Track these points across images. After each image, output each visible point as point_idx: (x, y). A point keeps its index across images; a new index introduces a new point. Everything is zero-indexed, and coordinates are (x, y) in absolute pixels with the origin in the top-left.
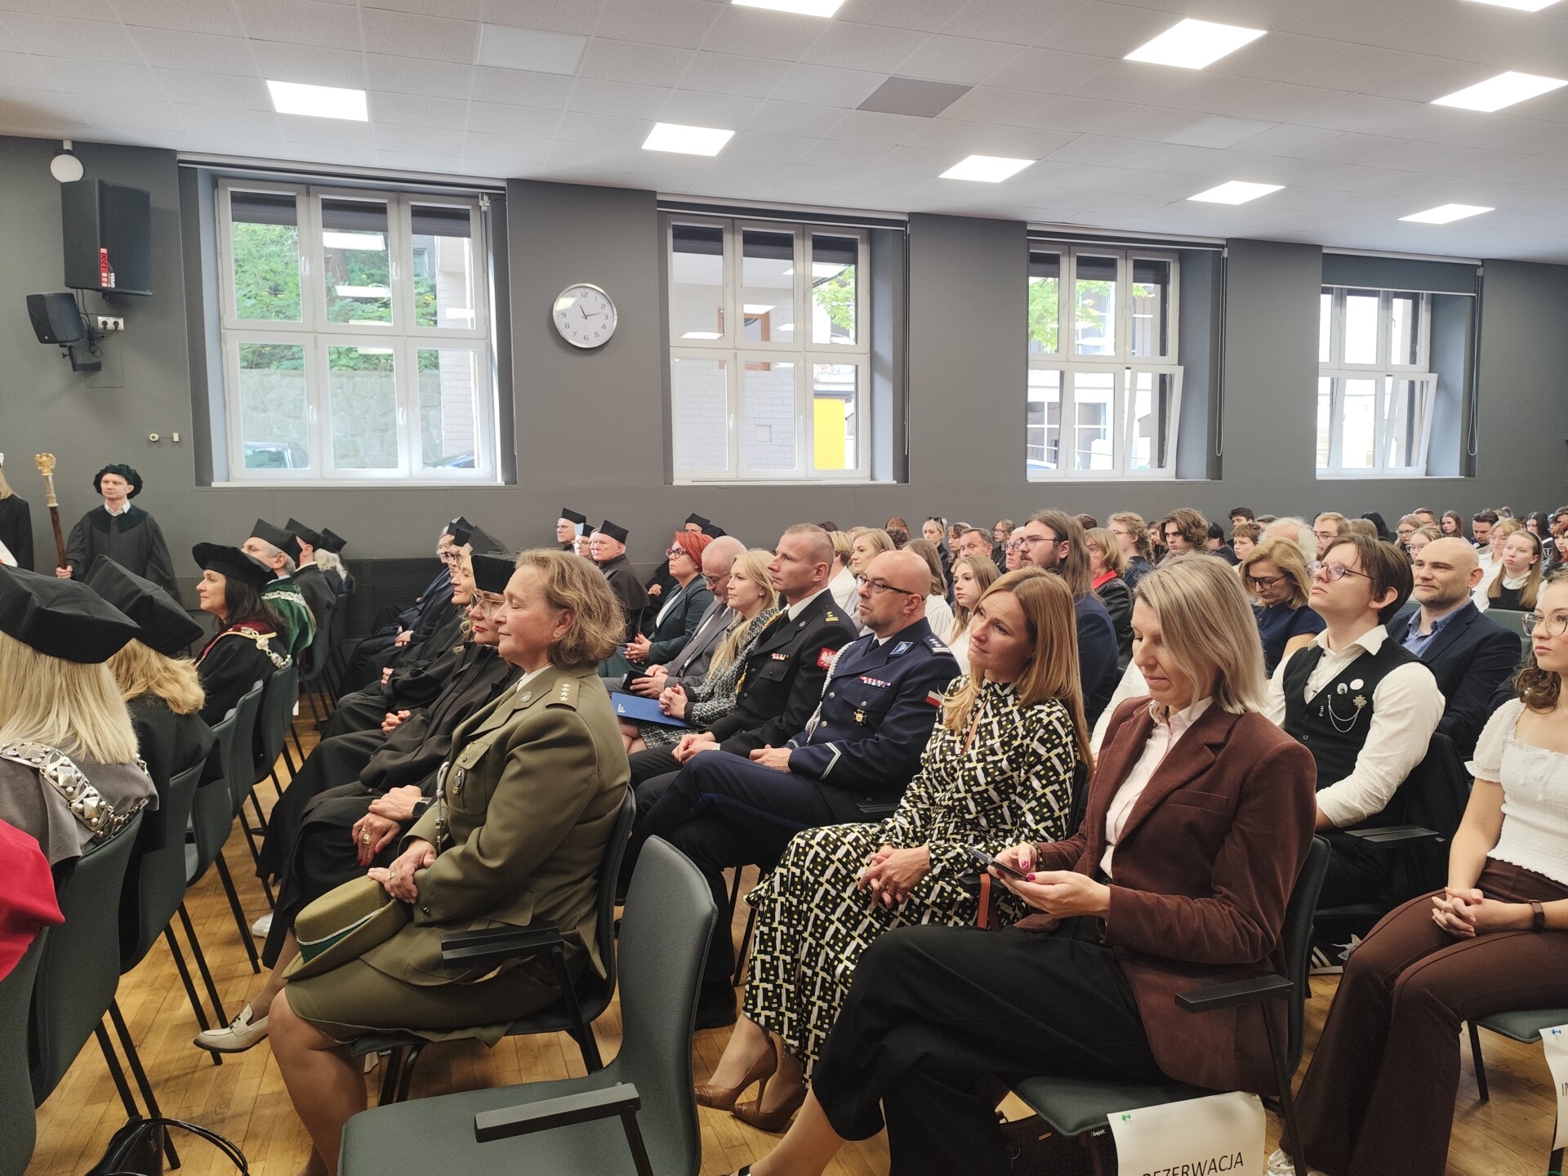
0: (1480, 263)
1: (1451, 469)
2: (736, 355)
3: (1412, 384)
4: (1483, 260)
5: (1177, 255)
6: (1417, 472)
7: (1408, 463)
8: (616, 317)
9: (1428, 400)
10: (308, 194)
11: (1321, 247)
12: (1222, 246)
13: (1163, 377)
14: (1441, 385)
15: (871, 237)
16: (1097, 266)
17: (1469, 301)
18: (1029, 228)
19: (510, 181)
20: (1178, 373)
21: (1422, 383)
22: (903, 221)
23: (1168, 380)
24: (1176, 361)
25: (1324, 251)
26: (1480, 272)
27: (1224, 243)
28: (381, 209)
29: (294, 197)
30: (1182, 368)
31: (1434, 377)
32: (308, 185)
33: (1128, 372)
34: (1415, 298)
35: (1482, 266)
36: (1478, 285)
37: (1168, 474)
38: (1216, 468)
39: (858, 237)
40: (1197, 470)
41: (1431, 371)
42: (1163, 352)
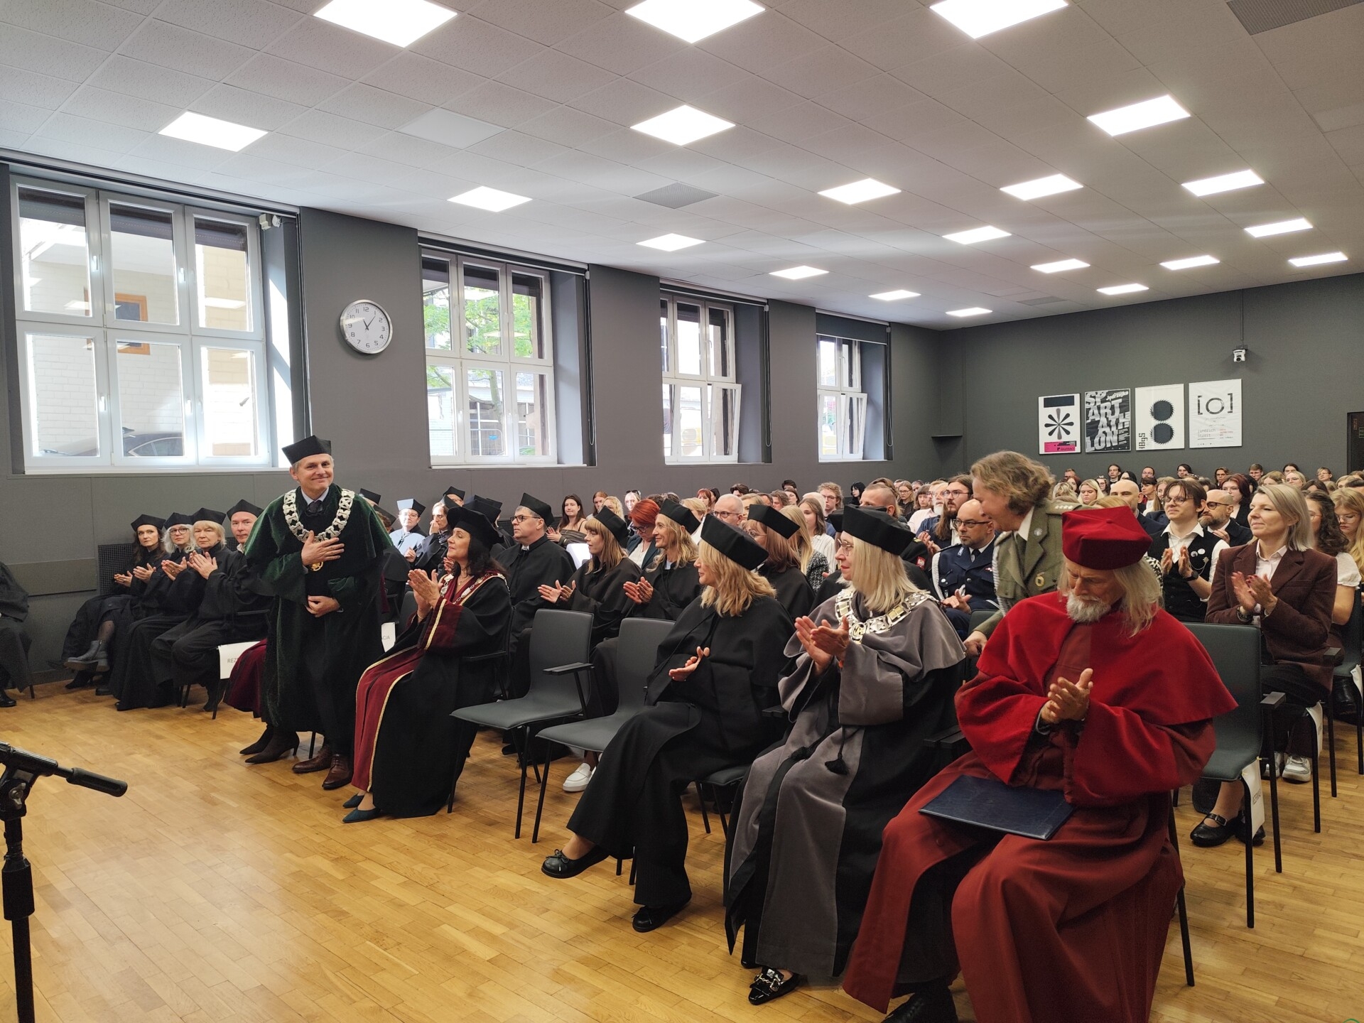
0: (888, 324)
1: (879, 456)
2: (461, 363)
3: (851, 399)
4: (889, 323)
5: (732, 307)
6: (857, 457)
7: (851, 452)
8: (391, 331)
9: (862, 413)
10: (98, 197)
11: (814, 308)
12: (764, 304)
13: (725, 391)
14: (870, 401)
15: (552, 278)
16: (688, 312)
17: (883, 347)
18: (661, 282)
19: (303, 208)
20: (738, 388)
21: (858, 399)
22: (583, 269)
23: (729, 393)
24: (735, 381)
25: (817, 311)
26: (888, 330)
27: (766, 301)
28: (166, 219)
29: (83, 199)
30: (740, 385)
31: (865, 396)
32: (98, 190)
33: (710, 387)
34: (850, 344)
35: (890, 326)
36: (888, 338)
37: (732, 459)
38: (767, 455)
39: (542, 277)
40: (754, 455)
41: (862, 392)
42: (724, 374)
